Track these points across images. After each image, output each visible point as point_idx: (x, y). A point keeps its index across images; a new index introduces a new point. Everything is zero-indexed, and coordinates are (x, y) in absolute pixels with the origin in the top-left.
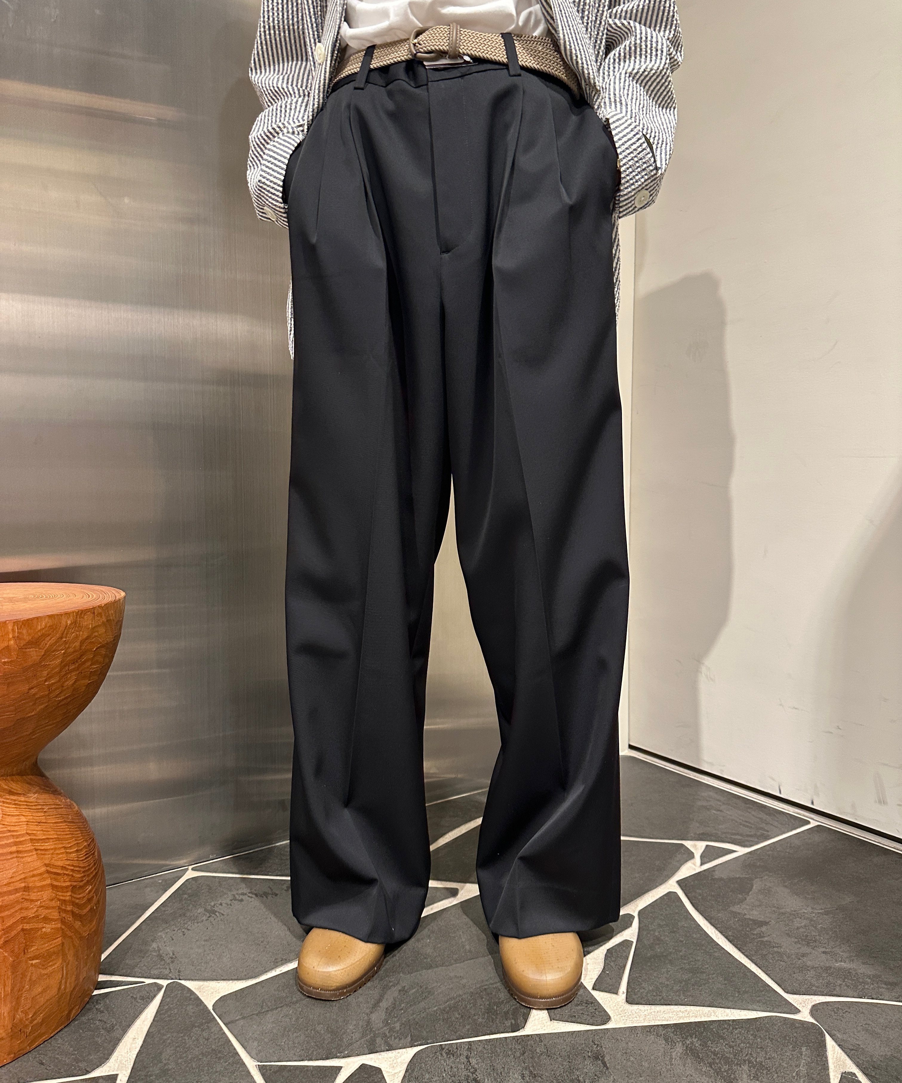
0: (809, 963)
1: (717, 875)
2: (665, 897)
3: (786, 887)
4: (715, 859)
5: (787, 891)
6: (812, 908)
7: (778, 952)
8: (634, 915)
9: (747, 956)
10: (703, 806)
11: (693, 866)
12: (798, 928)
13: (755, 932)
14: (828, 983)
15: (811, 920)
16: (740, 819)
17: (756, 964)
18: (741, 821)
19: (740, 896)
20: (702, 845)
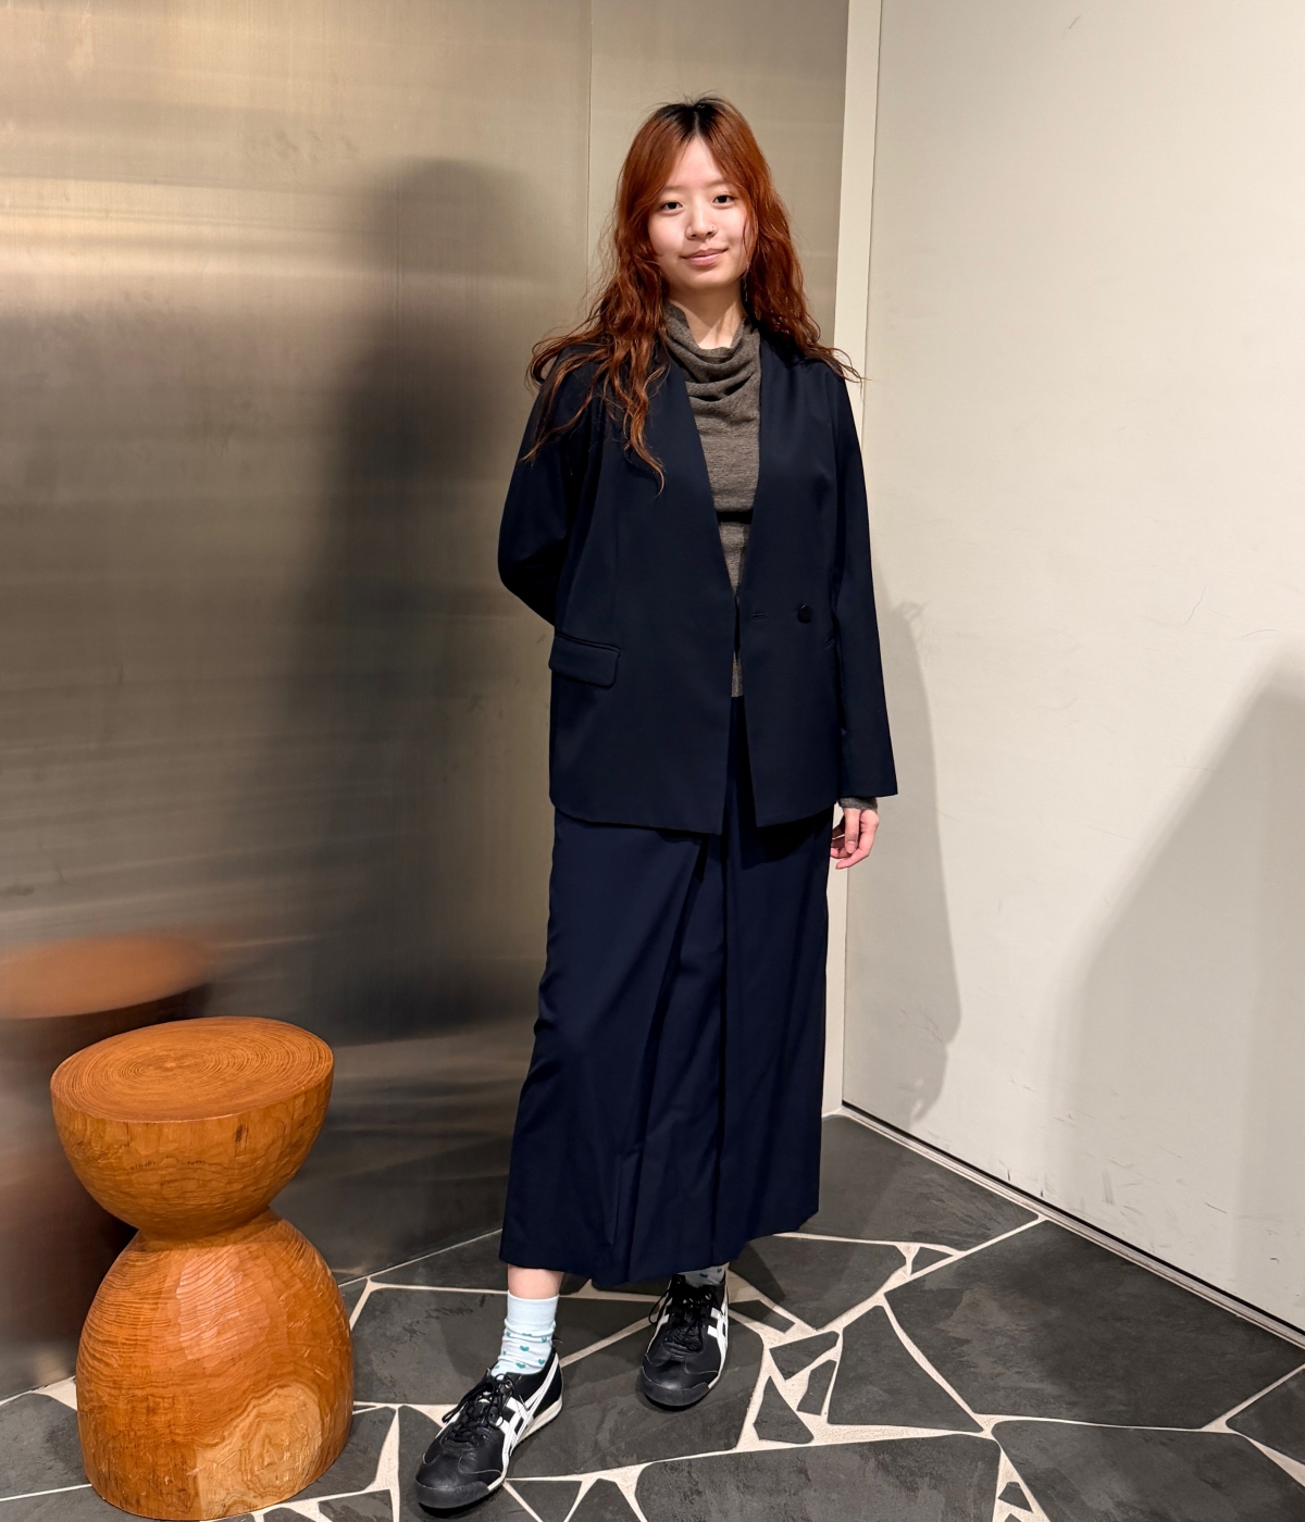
0: (1001, 1384)
1: (927, 1286)
2: (871, 1313)
3: (995, 1300)
4: (927, 1266)
5: (996, 1304)
6: (1017, 1325)
7: (974, 1373)
8: (839, 1332)
9: (944, 1377)
11: (904, 1275)
12: (998, 1347)
13: (956, 1352)
14: (1015, 1403)
15: (1012, 1338)
16: (963, 1213)
17: (951, 1385)
18: (963, 1216)
19: (947, 1311)
20: (916, 1248)
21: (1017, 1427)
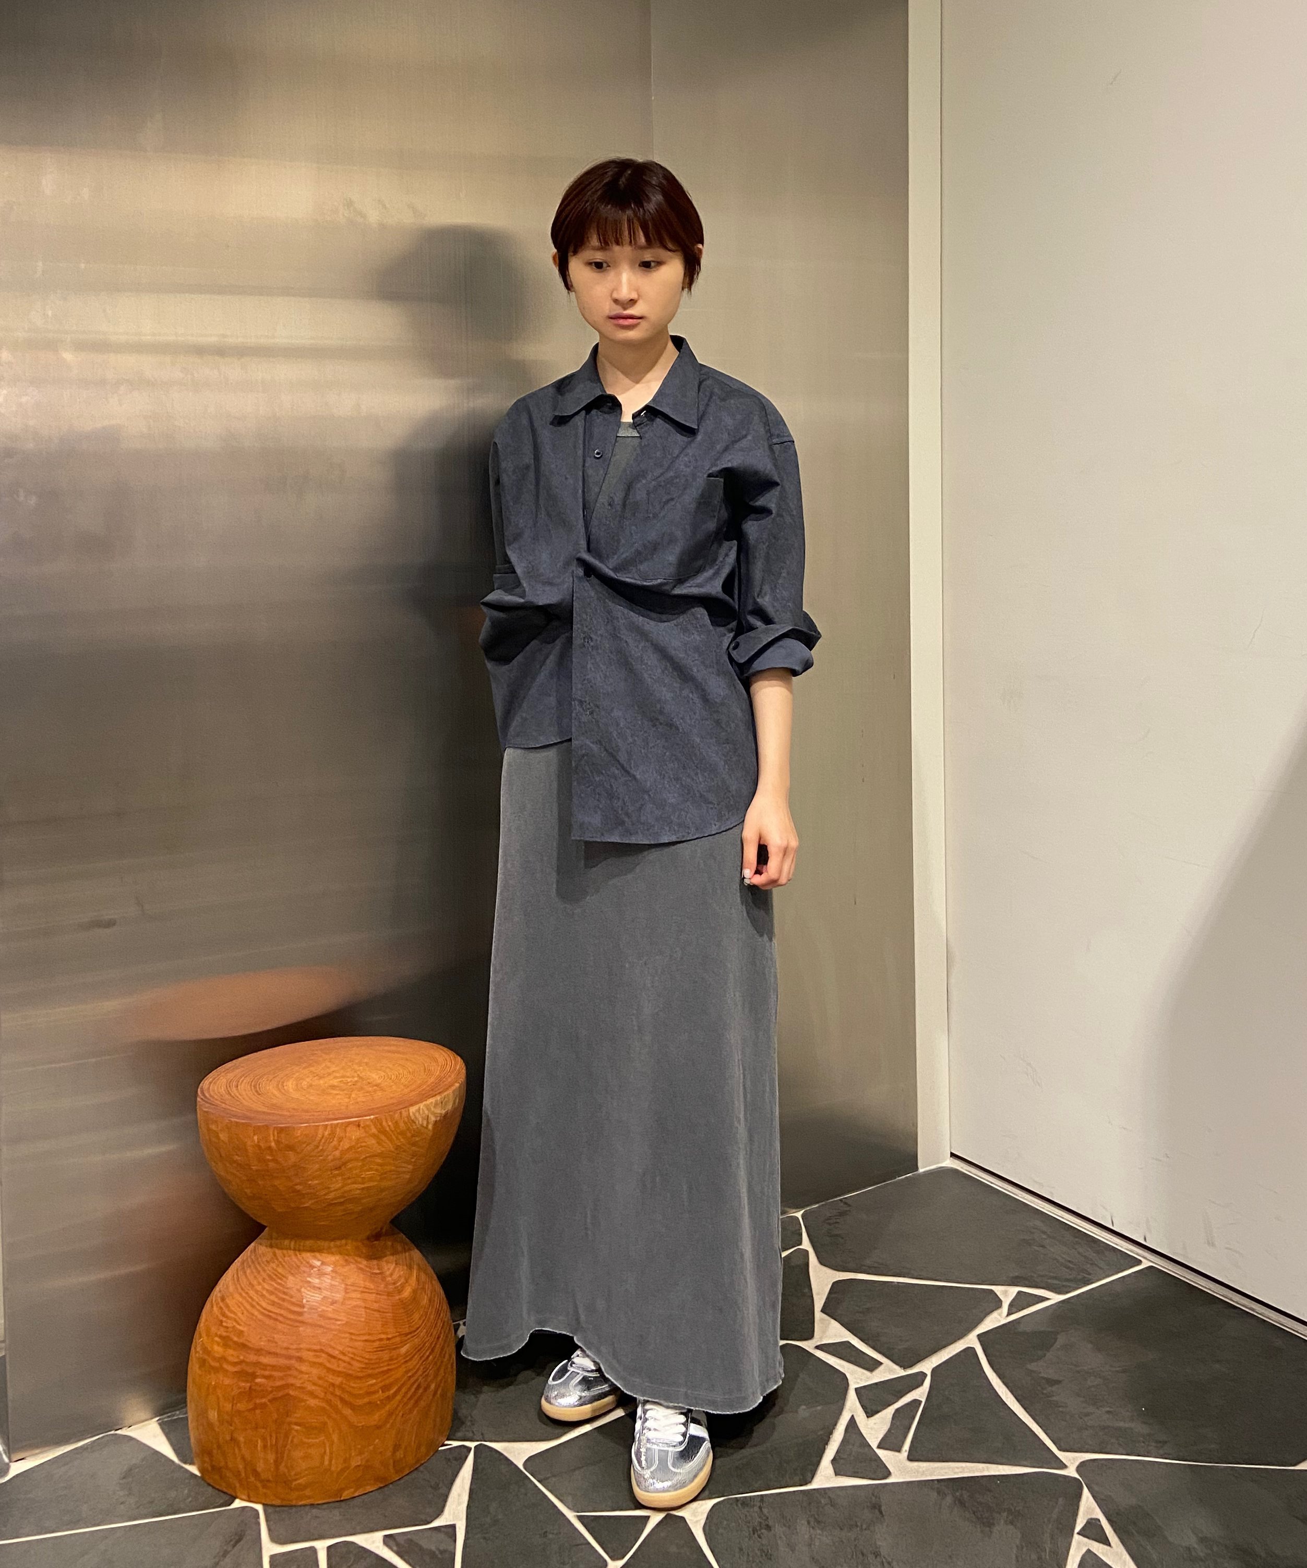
0: (1089, 1423)
1: (1021, 1328)
2: (962, 1354)
3: (1091, 1342)
4: (1023, 1309)
5: (1090, 1346)
6: (1111, 1366)
7: (1062, 1412)
8: (925, 1371)
10: (1024, 1239)
11: (999, 1317)
12: (1089, 1388)
13: (1045, 1392)
14: (1103, 1442)
15: (1104, 1378)
16: (1063, 1258)
17: (1038, 1423)
18: (1063, 1261)
19: (1040, 1353)
20: (1013, 1291)
21: (1102, 1464)
